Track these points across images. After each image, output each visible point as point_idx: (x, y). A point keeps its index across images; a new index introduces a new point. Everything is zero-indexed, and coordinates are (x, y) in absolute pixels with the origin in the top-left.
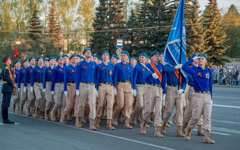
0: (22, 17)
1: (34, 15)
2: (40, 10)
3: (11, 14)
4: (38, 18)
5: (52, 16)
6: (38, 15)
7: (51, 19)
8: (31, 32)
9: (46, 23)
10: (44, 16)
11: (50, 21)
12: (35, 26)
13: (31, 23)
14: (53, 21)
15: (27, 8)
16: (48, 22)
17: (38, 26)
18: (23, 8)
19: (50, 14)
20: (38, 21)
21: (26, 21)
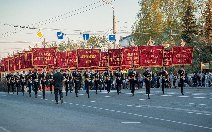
0: (173, 14)
1: (188, 13)
2: (195, 6)
3: (161, 12)
4: (192, 16)
5: (209, 12)
6: (193, 13)
7: (208, 16)
8: (184, 32)
9: (202, 21)
10: (200, 12)
11: (207, 19)
12: (190, 25)
13: (185, 22)
14: (210, 19)
15: (180, 4)
16: (204, 20)
17: (194, 25)
18: (175, 5)
19: (206, 10)
20: (192, 20)
21: (178, 20)
